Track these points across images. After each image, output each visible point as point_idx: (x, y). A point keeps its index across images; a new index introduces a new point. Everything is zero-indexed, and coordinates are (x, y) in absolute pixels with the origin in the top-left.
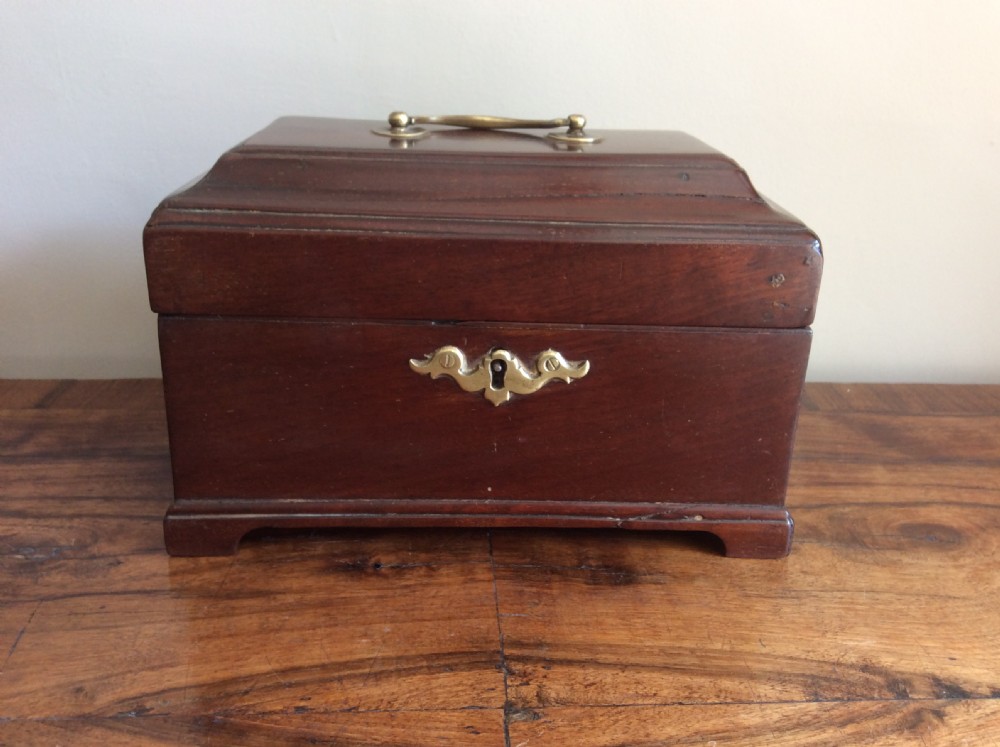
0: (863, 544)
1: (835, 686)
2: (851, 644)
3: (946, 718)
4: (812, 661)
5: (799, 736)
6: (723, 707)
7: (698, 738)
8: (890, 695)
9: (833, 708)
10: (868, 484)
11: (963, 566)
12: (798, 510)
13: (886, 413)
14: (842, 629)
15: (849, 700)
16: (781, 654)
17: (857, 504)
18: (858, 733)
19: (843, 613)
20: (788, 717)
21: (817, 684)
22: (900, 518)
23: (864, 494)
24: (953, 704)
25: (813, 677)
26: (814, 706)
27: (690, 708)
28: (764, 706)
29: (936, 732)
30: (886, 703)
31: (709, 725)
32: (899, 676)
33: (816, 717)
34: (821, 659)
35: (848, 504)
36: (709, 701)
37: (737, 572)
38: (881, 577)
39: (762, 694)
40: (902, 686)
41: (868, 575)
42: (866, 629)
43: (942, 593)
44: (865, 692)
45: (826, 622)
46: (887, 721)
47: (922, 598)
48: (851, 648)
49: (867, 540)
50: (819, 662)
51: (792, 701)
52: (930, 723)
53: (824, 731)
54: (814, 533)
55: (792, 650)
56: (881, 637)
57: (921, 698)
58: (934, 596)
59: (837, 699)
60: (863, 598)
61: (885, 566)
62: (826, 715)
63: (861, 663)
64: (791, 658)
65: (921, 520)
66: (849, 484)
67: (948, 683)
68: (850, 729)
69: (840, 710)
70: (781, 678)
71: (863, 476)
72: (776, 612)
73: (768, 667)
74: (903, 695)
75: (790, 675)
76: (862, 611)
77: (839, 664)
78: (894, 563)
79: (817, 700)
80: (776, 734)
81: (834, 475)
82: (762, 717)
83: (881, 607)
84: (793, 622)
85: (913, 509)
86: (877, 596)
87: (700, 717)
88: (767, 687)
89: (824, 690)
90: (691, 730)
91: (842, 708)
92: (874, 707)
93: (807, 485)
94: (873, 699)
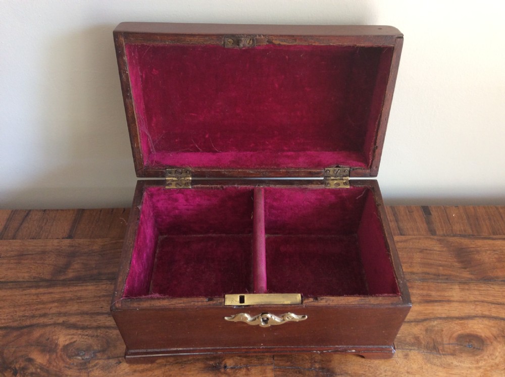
0: (438, 351)
10: (449, 301)
11: (480, 368)
12: (413, 324)
17: (440, 318)
22: (457, 329)
35: (436, 318)
49: (440, 347)
54: (417, 343)
61: (445, 368)
65: (468, 331)
66: (440, 301)
71: (448, 294)
78: (449, 365)
81: (434, 294)
85: (466, 321)
93: (420, 303)
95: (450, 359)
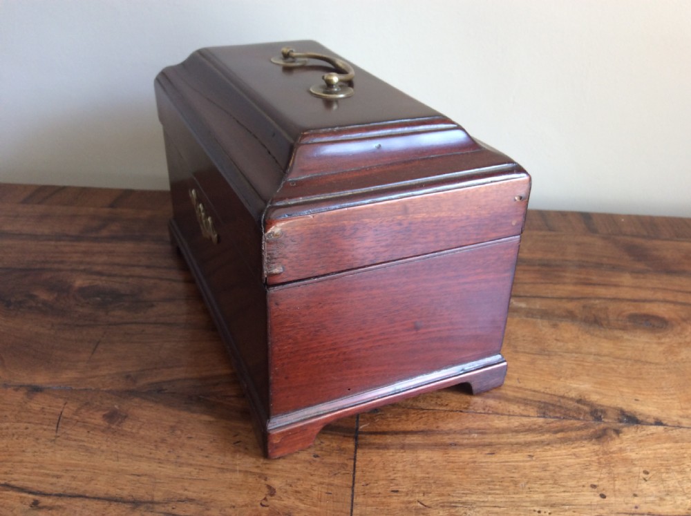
0: (601, 325)
1: (557, 410)
2: (575, 386)
3: (621, 435)
4: (547, 394)
5: (527, 436)
6: (486, 415)
7: (467, 431)
8: (590, 418)
9: (552, 422)
10: (616, 286)
11: (662, 343)
13: (644, 237)
14: (572, 376)
15: (564, 418)
16: (529, 388)
17: (605, 299)
18: (563, 438)
19: (575, 366)
20: (524, 425)
21: (545, 408)
22: (630, 309)
23: (611, 292)
24: (628, 427)
25: (545, 403)
26: (541, 420)
27: (466, 414)
28: (511, 417)
29: (612, 442)
30: (586, 422)
31: (475, 425)
32: (599, 408)
33: (540, 426)
34: (553, 393)
35: (599, 298)
36: (478, 411)
37: (513, 337)
38: (607, 346)
39: (511, 410)
40: (599, 414)
41: (598, 344)
42: (587, 378)
43: (643, 359)
44: (575, 415)
45: (563, 371)
46: (584, 433)
47: (629, 362)
48: (575, 389)
49: (605, 322)
50: (551, 395)
51: (529, 416)
52: (611, 437)
53: (544, 435)
54: (570, 316)
55: (537, 386)
56: (595, 383)
57: (609, 421)
58: (637, 361)
59: (557, 417)
60: (591, 358)
61: (611, 340)
62: (548, 426)
63: (578, 398)
64: (534, 391)
65: (645, 312)
66: (604, 285)
67: (629, 414)
68: (559, 435)
69: (558, 424)
70: (525, 402)
71: (614, 280)
72: (532, 362)
73: (519, 395)
74: (599, 419)
75: (531, 401)
76: (588, 366)
77: (563, 397)
78: (618, 338)
79: (544, 417)
80: (514, 434)
81: (595, 278)
82: (508, 423)
83: (600, 365)
84: (542, 370)
85: (641, 304)
86: (599, 358)
87: (471, 420)
88: (516, 407)
89: (550, 411)
90: (464, 427)
91: (559, 423)
92: (578, 424)
93: (575, 284)
94: (579, 419)
95: (618, 333)
